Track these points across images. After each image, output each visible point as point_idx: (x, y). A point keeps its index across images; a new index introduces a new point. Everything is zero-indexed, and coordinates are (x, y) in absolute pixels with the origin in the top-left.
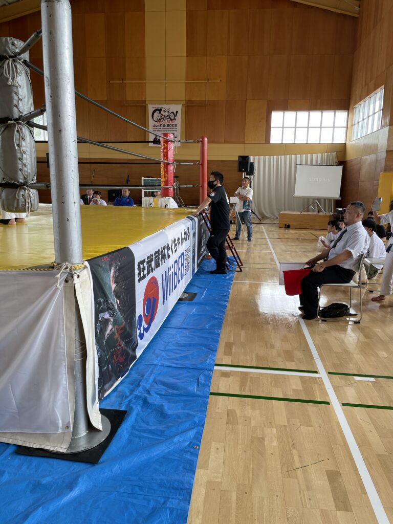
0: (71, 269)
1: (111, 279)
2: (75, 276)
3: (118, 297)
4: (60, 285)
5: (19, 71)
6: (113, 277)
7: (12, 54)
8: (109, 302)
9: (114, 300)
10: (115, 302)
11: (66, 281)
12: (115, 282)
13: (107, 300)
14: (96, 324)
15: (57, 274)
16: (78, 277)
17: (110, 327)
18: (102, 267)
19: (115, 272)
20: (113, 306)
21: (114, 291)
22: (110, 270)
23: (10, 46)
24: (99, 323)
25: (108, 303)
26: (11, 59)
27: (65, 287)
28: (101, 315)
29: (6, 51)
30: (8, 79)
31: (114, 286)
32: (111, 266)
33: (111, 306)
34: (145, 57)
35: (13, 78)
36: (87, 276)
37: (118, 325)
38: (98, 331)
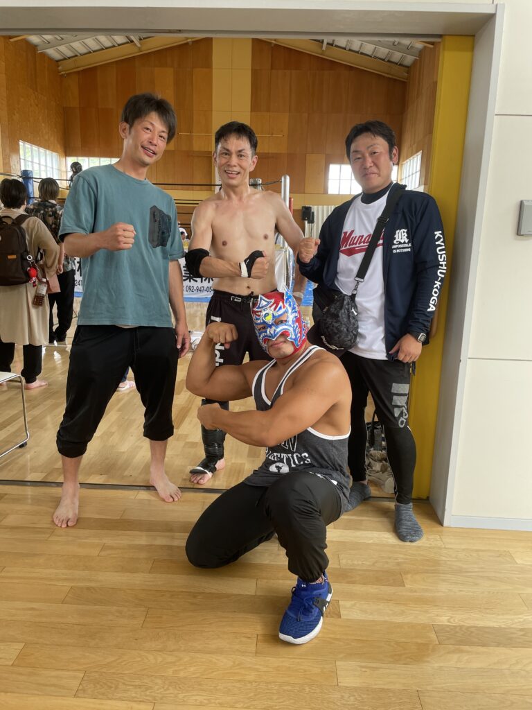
34: (212, 111)
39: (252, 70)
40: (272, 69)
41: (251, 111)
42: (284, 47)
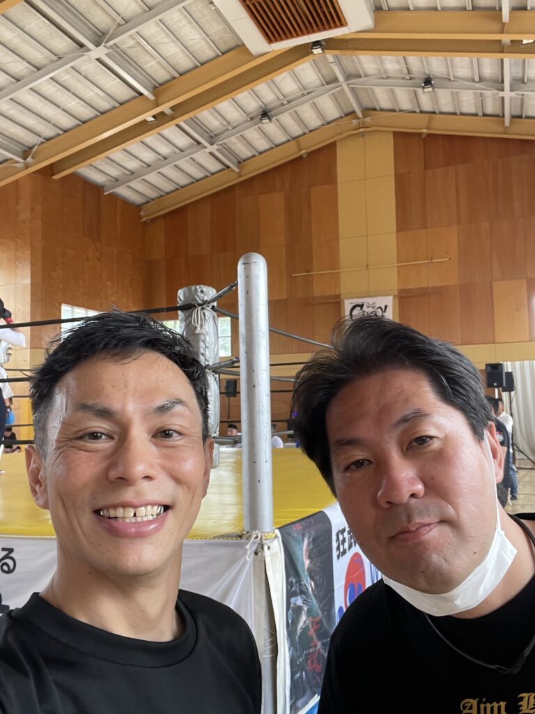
0: (261, 539)
1: (304, 553)
2: (266, 548)
3: (312, 578)
4: (249, 558)
5: (207, 318)
6: (307, 551)
7: (200, 302)
8: (303, 583)
9: (307, 581)
10: (310, 585)
11: (256, 553)
12: (310, 557)
13: (299, 581)
14: (287, 611)
15: (247, 544)
16: (269, 548)
17: (303, 618)
18: (293, 537)
19: (309, 544)
20: (307, 589)
21: (308, 569)
22: (303, 541)
23: (199, 294)
24: (290, 611)
25: (301, 584)
26: (200, 307)
27: (254, 561)
28: (293, 600)
29: (195, 300)
30: (196, 328)
31: (307, 562)
32: (303, 536)
33: (304, 590)
34: (338, 239)
35: (201, 326)
36: (278, 548)
37: (313, 617)
38: (290, 621)
39: (396, 175)
40: (426, 168)
41: (397, 231)
42: (442, 135)
